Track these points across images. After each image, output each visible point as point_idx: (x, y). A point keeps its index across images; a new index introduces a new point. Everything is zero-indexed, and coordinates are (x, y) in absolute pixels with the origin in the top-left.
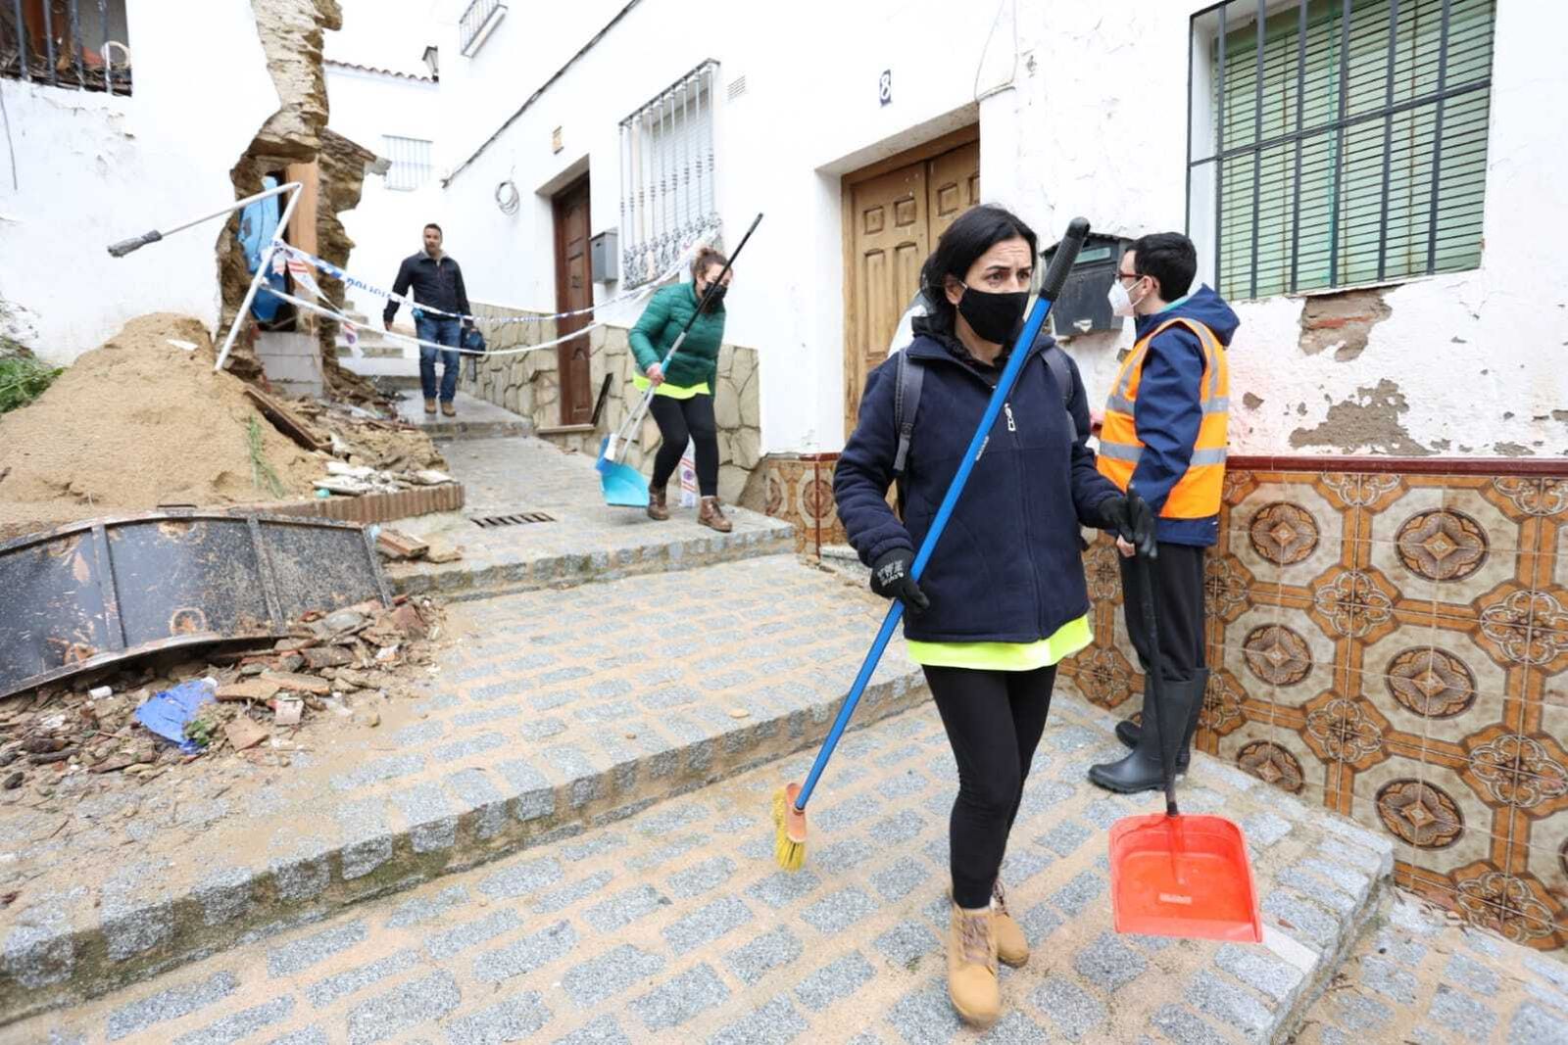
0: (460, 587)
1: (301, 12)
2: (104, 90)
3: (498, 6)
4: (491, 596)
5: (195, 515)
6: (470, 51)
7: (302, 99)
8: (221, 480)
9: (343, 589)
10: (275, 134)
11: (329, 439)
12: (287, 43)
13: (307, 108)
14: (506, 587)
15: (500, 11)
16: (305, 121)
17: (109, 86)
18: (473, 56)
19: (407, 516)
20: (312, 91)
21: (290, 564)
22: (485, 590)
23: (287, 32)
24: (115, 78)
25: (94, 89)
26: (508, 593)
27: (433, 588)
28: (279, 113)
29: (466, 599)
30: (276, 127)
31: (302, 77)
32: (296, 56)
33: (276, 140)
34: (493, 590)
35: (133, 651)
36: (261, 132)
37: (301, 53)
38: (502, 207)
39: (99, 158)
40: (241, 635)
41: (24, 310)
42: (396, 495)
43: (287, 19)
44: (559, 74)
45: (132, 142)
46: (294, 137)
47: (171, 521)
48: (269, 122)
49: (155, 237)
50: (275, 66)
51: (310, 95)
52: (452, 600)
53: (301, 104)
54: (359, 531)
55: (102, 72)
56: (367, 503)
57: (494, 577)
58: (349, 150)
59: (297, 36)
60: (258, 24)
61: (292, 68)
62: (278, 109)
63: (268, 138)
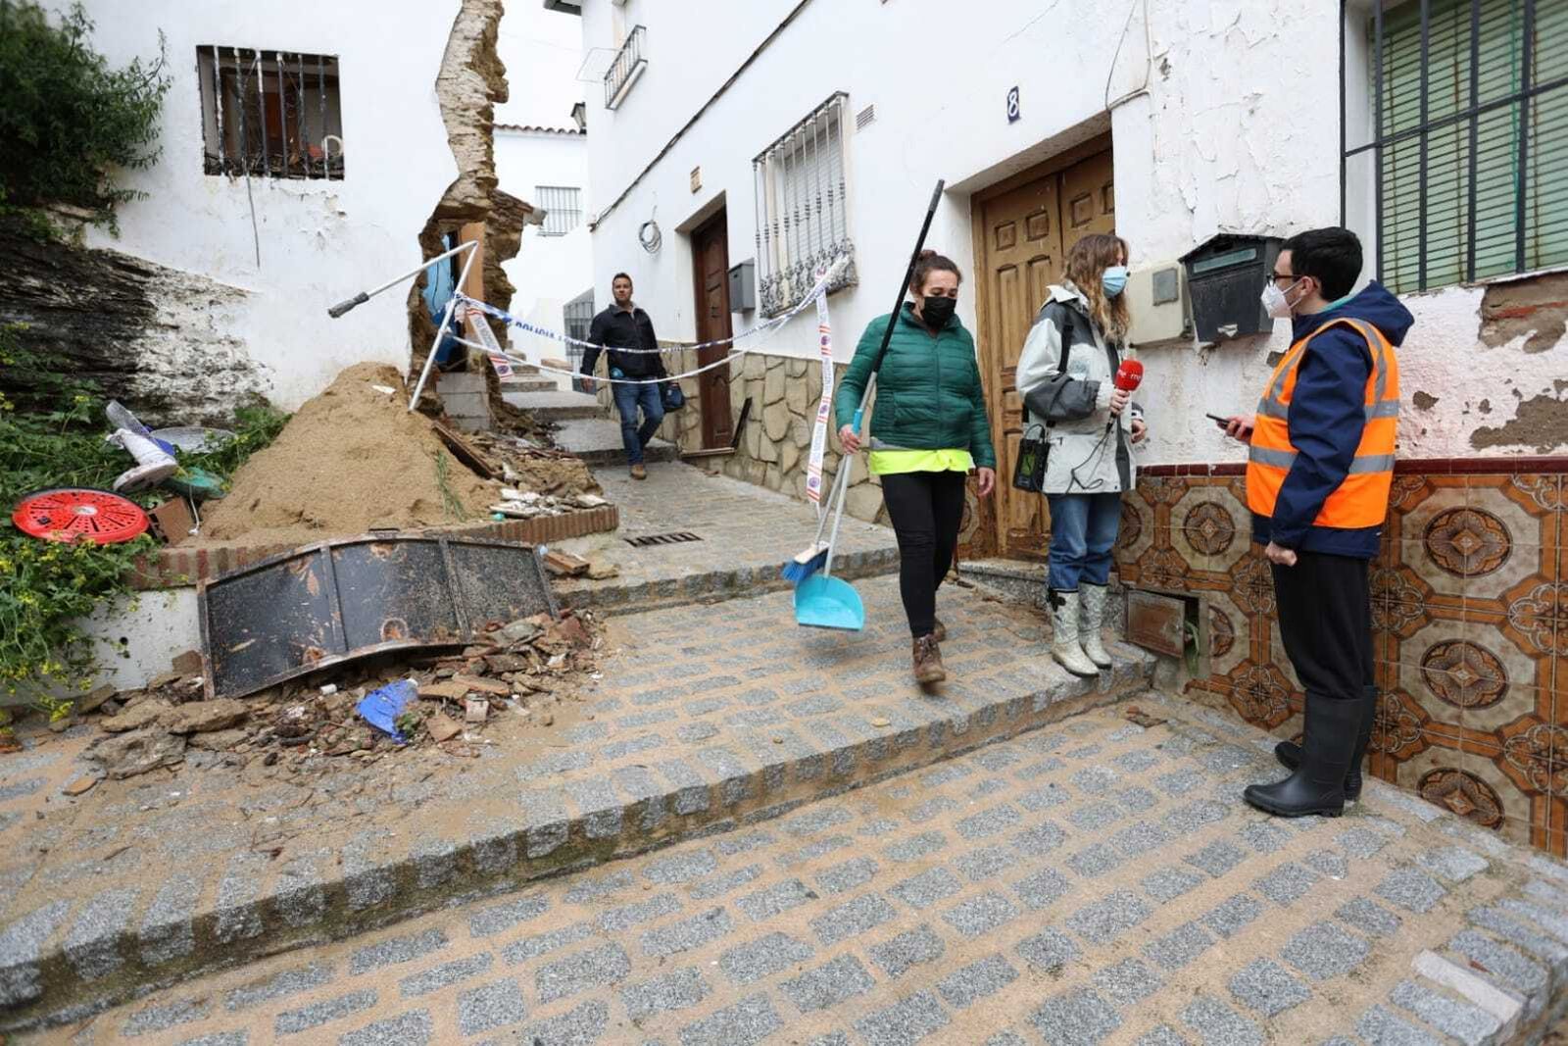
0: (617, 602)
1: (476, 91)
2: (323, 177)
3: (639, 60)
4: (646, 610)
5: (398, 537)
6: (613, 106)
7: (476, 167)
8: (416, 507)
9: (517, 602)
10: (454, 200)
11: (501, 468)
12: (465, 120)
13: (480, 174)
14: (658, 602)
15: (641, 65)
16: (478, 185)
17: (327, 173)
18: (617, 109)
19: (569, 537)
20: (483, 159)
21: (474, 580)
22: (640, 605)
23: (465, 110)
24: (332, 166)
25: (315, 177)
26: (660, 607)
27: (594, 603)
28: (458, 180)
29: (623, 613)
30: (456, 193)
31: (476, 148)
32: (471, 130)
33: (456, 204)
34: (648, 605)
35: (353, 655)
36: (444, 199)
37: (475, 126)
38: (645, 246)
39: (319, 234)
40: (436, 642)
41: (264, 366)
42: (559, 517)
43: (464, 99)
44: (696, 118)
45: (343, 219)
46: (470, 200)
47: (380, 542)
48: (450, 189)
49: (363, 298)
50: (455, 140)
51: (482, 163)
52: (611, 614)
53: (476, 172)
54: (530, 550)
55: (322, 162)
56: (536, 525)
57: (648, 593)
58: (509, 204)
59: (472, 112)
60: (442, 106)
61: (468, 140)
62: (457, 177)
63: (449, 204)
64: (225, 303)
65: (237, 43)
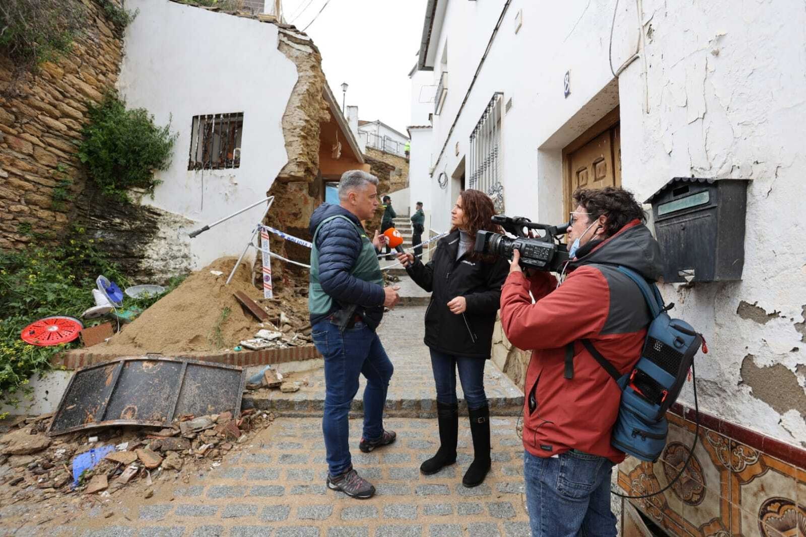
0: (287, 409)
1: (300, 119)
2: (231, 167)
4: (303, 417)
5: (160, 359)
6: (438, 113)
7: (296, 157)
8: (195, 339)
9: (215, 403)
10: (286, 174)
11: (279, 315)
12: (294, 134)
13: (298, 160)
14: (313, 413)
15: (445, 91)
16: (298, 166)
17: (233, 166)
18: (439, 114)
20: (301, 152)
21: (193, 387)
22: (301, 413)
23: (294, 129)
24: (235, 163)
25: (228, 167)
26: (313, 416)
27: (272, 407)
28: (288, 164)
29: (289, 416)
30: (287, 171)
31: (298, 147)
32: (297, 139)
33: (286, 176)
34: (305, 413)
36: (280, 174)
37: (298, 137)
38: (441, 186)
39: (226, 194)
41: (195, 256)
42: (285, 349)
43: (295, 124)
45: (237, 186)
46: (293, 174)
47: (150, 361)
48: (283, 169)
49: (207, 228)
50: (288, 145)
51: (300, 154)
52: (282, 416)
53: (296, 159)
54: (241, 371)
55: (232, 161)
56: (263, 354)
57: (307, 406)
59: (298, 130)
60: (283, 129)
61: (295, 144)
62: (287, 162)
63: (282, 176)
64: (185, 227)
65: (206, 113)
